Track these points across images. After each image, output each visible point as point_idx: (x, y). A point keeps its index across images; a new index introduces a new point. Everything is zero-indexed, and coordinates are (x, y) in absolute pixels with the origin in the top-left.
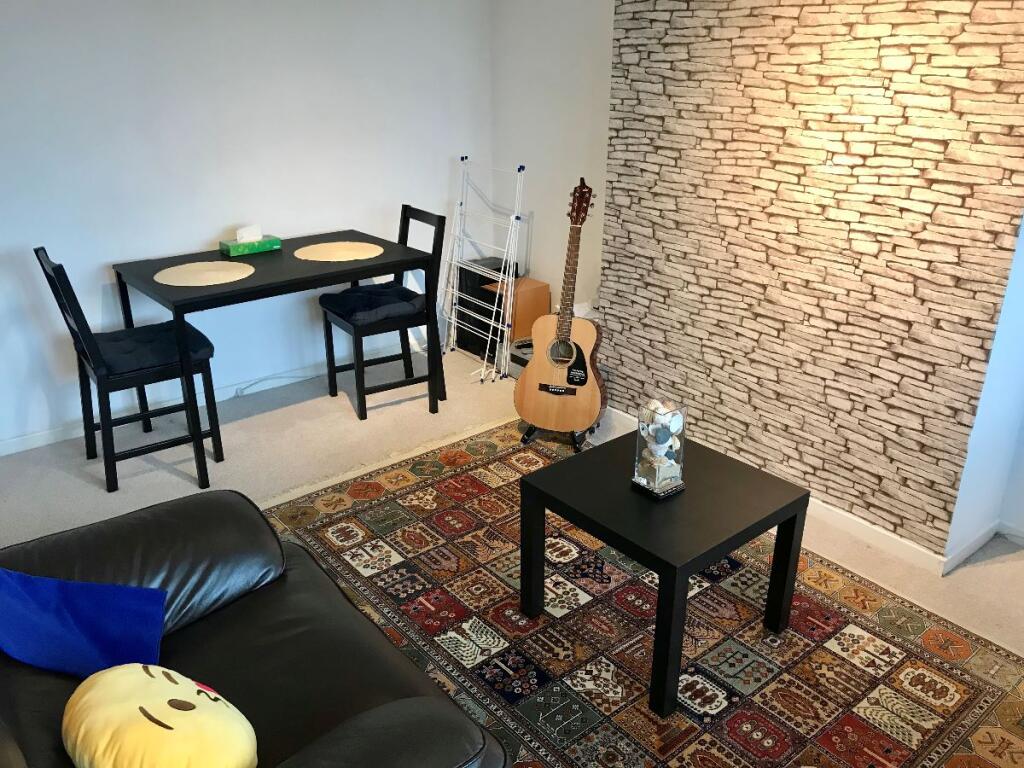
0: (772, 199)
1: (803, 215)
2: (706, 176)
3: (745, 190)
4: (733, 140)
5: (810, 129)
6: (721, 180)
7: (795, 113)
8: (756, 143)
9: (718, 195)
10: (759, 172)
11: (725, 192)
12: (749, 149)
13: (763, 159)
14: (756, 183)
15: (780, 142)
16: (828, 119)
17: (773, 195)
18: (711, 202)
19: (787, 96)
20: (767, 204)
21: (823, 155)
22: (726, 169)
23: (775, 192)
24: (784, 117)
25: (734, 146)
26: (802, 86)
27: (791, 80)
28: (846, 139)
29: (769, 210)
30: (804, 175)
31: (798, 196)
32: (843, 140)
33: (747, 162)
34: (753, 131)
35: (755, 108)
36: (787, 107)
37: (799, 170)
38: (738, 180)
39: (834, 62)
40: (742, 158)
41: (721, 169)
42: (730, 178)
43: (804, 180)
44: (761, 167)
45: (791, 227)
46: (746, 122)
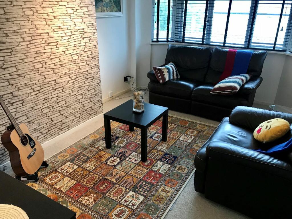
0: (50, 54)
1: (60, 56)
2: (26, 55)
3: (41, 54)
4: (33, 40)
5: (55, 31)
6: (32, 54)
7: (50, 28)
8: (41, 39)
9: (33, 59)
10: (44, 48)
11: (35, 57)
12: (38, 41)
13: (44, 43)
14: (44, 51)
15: (48, 37)
16: (59, 28)
17: (51, 53)
18: (31, 63)
19: (46, 23)
20: (49, 56)
21: (60, 38)
22: (33, 50)
23: (51, 52)
24: (47, 29)
25: (34, 41)
26: (50, 19)
27: (46, 18)
28: (65, 32)
29: (50, 58)
30: (57, 44)
31: (57, 51)
32: (64, 33)
33: (39, 46)
34: (39, 35)
35: (37, 28)
36: (47, 26)
37: (56, 44)
38: (38, 52)
39: (57, 12)
40: (38, 45)
41: (31, 51)
42: (35, 52)
43: (58, 46)
44: (44, 46)
45: (58, 60)
46: (35, 33)
